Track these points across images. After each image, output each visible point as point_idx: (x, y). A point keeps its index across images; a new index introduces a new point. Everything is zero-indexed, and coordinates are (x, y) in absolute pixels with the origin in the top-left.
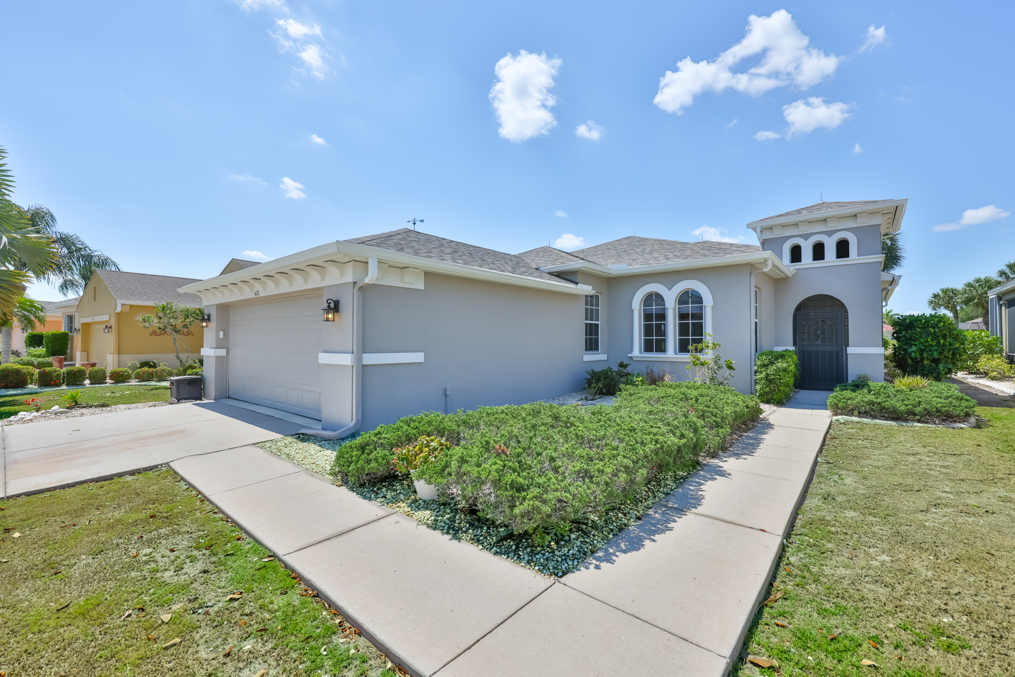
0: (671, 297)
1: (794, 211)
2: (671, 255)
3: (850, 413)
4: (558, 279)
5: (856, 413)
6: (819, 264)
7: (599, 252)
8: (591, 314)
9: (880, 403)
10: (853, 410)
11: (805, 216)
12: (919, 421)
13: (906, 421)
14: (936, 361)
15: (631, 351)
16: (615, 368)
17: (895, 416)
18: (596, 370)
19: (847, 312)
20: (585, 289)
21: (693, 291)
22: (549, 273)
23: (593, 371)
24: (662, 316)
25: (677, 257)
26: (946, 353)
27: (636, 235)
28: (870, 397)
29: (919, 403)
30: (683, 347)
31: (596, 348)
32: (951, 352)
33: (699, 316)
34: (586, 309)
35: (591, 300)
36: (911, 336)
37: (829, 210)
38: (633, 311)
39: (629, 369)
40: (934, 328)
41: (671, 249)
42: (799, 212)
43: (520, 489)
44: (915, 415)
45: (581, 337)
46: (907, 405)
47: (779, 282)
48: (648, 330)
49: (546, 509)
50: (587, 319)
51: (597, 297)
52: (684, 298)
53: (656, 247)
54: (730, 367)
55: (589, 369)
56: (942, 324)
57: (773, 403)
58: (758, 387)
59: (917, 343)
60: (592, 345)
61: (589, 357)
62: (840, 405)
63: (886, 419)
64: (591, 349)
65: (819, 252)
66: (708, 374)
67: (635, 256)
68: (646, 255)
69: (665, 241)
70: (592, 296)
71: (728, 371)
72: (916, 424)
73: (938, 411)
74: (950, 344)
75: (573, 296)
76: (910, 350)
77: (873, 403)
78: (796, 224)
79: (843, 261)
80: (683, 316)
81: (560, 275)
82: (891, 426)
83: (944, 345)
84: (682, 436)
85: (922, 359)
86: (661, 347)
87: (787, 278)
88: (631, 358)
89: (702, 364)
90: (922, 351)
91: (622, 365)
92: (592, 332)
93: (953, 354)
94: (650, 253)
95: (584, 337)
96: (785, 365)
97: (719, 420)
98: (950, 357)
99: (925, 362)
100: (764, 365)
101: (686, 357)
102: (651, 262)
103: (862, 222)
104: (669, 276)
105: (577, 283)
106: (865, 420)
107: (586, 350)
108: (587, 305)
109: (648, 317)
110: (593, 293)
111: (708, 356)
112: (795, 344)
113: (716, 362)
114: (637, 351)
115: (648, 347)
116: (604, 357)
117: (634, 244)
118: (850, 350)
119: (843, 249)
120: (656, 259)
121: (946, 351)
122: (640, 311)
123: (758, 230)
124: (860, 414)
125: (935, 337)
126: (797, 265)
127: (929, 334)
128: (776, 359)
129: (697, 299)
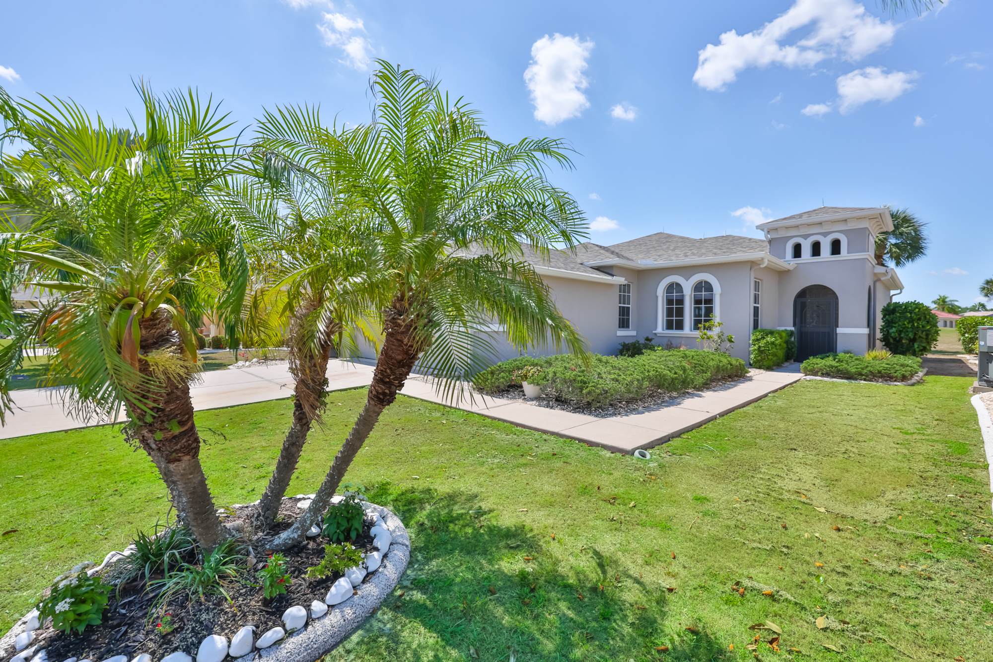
0: (688, 287)
1: (797, 215)
2: (690, 252)
3: (815, 374)
4: (598, 272)
5: (819, 374)
6: (816, 259)
7: (632, 247)
8: (624, 299)
9: (837, 367)
10: (818, 372)
11: (805, 220)
12: (865, 380)
13: (856, 379)
14: (913, 340)
15: (656, 328)
16: (642, 341)
17: (848, 376)
18: (627, 343)
19: (837, 298)
20: (620, 280)
21: (706, 282)
22: (591, 268)
23: (624, 343)
24: (680, 301)
25: (693, 254)
26: (920, 333)
27: (666, 232)
28: (834, 363)
29: (867, 367)
30: (696, 325)
31: (628, 327)
32: (924, 333)
33: (709, 301)
34: (620, 295)
35: (624, 288)
36: (892, 320)
37: (825, 215)
38: (657, 297)
39: (653, 342)
40: (911, 313)
41: (691, 246)
42: (800, 216)
43: (585, 383)
44: (862, 375)
45: (614, 317)
46: (857, 368)
47: (782, 275)
48: (669, 312)
49: (598, 391)
50: (620, 303)
51: (629, 286)
52: (698, 287)
53: (679, 244)
54: (730, 341)
55: (621, 341)
56: (917, 310)
57: (763, 369)
58: (752, 356)
59: (897, 325)
60: (624, 323)
61: (621, 333)
62: (809, 368)
63: (842, 378)
64: (623, 327)
65: (816, 249)
66: (714, 346)
67: (661, 252)
68: (670, 252)
69: (688, 238)
70: (624, 285)
71: (729, 344)
72: (862, 382)
73: (880, 372)
74: (923, 326)
75: (609, 286)
76: (891, 331)
77: (832, 367)
78: (797, 227)
79: (836, 257)
80: (698, 302)
81: (600, 269)
82: (843, 383)
83: (918, 327)
84: (676, 373)
85: (901, 339)
86: (680, 326)
87: (789, 271)
88: (655, 334)
89: (708, 338)
90: (900, 332)
91: (647, 339)
92: (624, 313)
93: (927, 335)
94: (674, 250)
95: (618, 317)
96: (773, 339)
97: (704, 369)
98: (924, 337)
99: (904, 341)
100: (758, 340)
101: (697, 333)
102: (673, 258)
103: (851, 226)
104: (687, 270)
105: (613, 275)
106: (826, 379)
107: (619, 327)
108: (620, 292)
109: (670, 302)
110: (626, 282)
111: (715, 332)
112: (794, 325)
113: (719, 337)
114: (660, 329)
115: (669, 326)
116: (634, 333)
117: (662, 240)
118: (839, 330)
119: (836, 247)
120: (677, 256)
121: (920, 332)
122: (663, 297)
123: (766, 230)
124: (823, 375)
125: (911, 321)
126: (798, 260)
127: (906, 318)
128: (767, 335)
129: (709, 287)
